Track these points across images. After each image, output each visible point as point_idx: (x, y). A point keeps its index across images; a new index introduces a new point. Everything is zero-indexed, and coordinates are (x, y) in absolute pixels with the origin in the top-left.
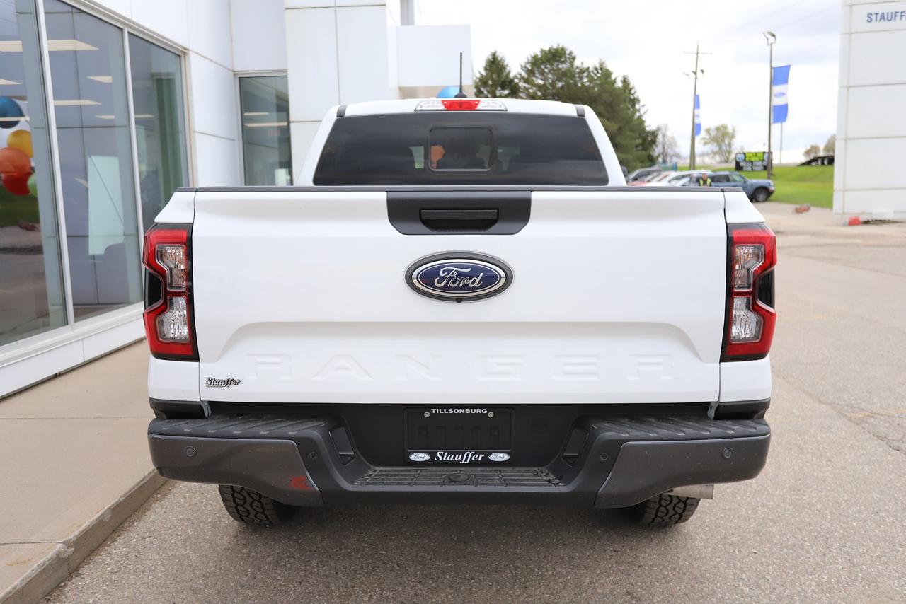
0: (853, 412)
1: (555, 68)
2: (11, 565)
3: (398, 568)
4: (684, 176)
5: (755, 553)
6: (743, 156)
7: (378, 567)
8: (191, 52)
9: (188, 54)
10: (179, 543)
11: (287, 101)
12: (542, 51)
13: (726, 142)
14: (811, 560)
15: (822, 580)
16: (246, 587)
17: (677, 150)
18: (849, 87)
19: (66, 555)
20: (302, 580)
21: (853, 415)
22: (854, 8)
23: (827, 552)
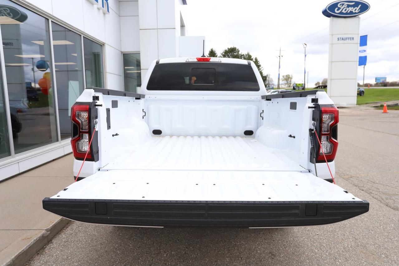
0: (344, 176)
1: (233, 54)
2: (23, 240)
3: (178, 241)
4: (276, 91)
5: (318, 235)
6: (295, 85)
7: (170, 241)
8: (106, 45)
9: (105, 45)
10: (92, 229)
11: (140, 63)
12: (228, 49)
13: (289, 80)
14: (340, 237)
15: (345, 246)
16: (117, 249)
17: (273, 83)
18: (332, 62)
19: (46, 235)
20: (140, 247)
21: (344, 177)
22: (333, 35)
23: (345, 234)
